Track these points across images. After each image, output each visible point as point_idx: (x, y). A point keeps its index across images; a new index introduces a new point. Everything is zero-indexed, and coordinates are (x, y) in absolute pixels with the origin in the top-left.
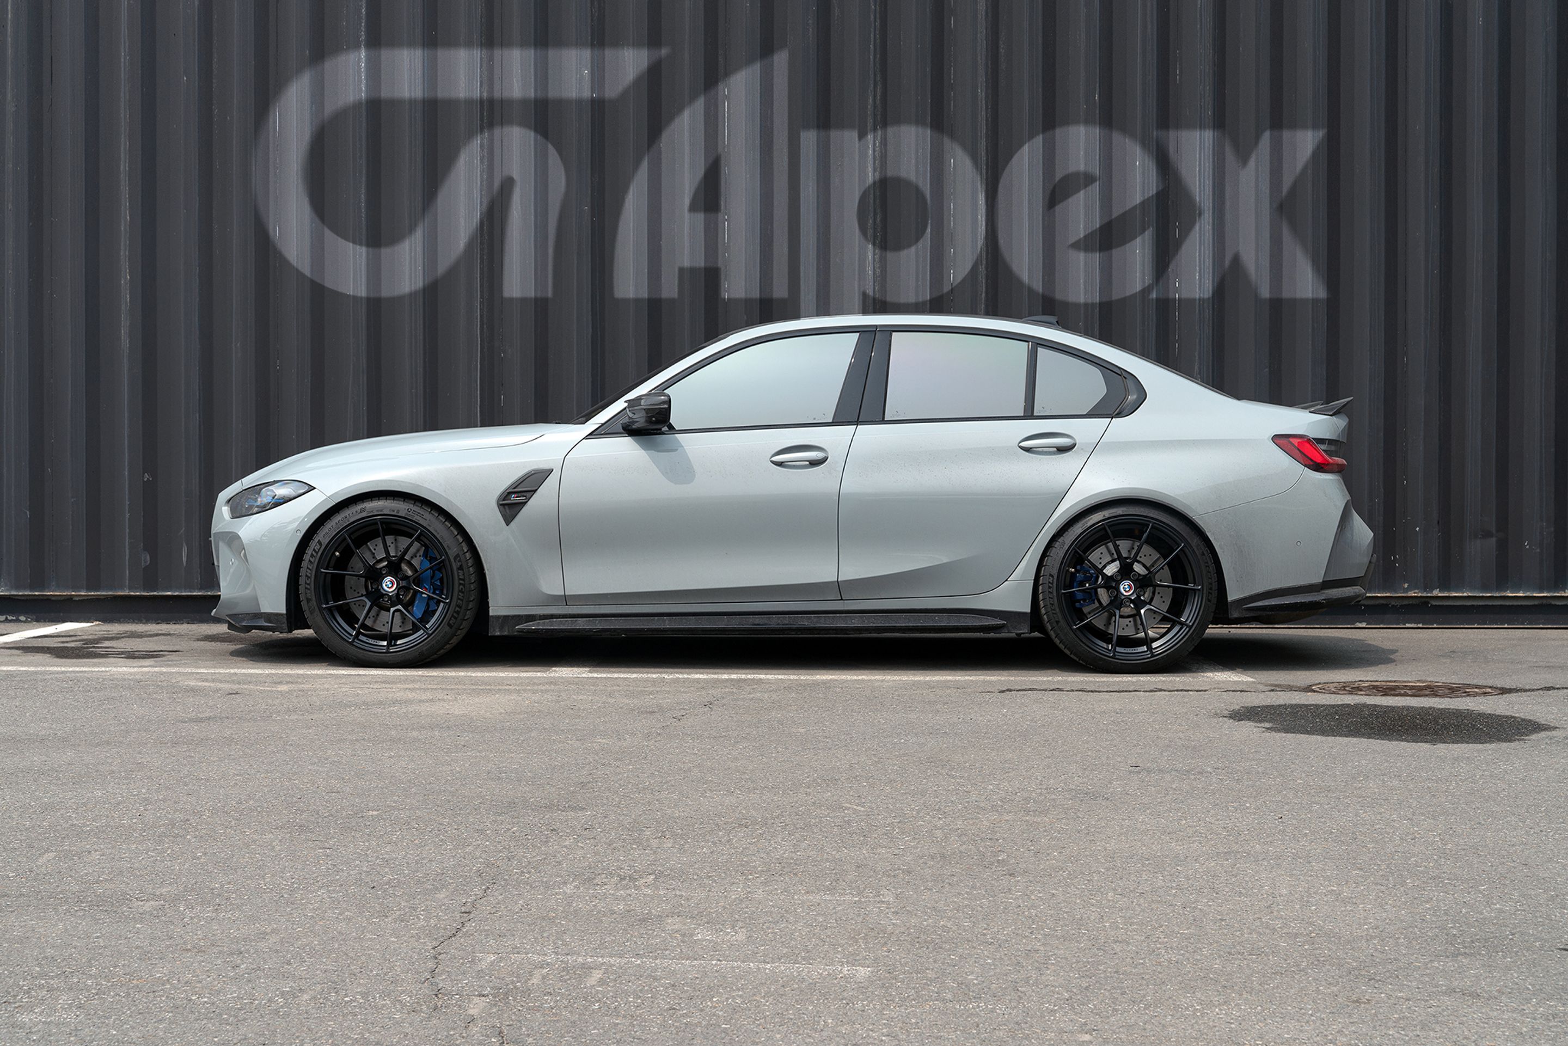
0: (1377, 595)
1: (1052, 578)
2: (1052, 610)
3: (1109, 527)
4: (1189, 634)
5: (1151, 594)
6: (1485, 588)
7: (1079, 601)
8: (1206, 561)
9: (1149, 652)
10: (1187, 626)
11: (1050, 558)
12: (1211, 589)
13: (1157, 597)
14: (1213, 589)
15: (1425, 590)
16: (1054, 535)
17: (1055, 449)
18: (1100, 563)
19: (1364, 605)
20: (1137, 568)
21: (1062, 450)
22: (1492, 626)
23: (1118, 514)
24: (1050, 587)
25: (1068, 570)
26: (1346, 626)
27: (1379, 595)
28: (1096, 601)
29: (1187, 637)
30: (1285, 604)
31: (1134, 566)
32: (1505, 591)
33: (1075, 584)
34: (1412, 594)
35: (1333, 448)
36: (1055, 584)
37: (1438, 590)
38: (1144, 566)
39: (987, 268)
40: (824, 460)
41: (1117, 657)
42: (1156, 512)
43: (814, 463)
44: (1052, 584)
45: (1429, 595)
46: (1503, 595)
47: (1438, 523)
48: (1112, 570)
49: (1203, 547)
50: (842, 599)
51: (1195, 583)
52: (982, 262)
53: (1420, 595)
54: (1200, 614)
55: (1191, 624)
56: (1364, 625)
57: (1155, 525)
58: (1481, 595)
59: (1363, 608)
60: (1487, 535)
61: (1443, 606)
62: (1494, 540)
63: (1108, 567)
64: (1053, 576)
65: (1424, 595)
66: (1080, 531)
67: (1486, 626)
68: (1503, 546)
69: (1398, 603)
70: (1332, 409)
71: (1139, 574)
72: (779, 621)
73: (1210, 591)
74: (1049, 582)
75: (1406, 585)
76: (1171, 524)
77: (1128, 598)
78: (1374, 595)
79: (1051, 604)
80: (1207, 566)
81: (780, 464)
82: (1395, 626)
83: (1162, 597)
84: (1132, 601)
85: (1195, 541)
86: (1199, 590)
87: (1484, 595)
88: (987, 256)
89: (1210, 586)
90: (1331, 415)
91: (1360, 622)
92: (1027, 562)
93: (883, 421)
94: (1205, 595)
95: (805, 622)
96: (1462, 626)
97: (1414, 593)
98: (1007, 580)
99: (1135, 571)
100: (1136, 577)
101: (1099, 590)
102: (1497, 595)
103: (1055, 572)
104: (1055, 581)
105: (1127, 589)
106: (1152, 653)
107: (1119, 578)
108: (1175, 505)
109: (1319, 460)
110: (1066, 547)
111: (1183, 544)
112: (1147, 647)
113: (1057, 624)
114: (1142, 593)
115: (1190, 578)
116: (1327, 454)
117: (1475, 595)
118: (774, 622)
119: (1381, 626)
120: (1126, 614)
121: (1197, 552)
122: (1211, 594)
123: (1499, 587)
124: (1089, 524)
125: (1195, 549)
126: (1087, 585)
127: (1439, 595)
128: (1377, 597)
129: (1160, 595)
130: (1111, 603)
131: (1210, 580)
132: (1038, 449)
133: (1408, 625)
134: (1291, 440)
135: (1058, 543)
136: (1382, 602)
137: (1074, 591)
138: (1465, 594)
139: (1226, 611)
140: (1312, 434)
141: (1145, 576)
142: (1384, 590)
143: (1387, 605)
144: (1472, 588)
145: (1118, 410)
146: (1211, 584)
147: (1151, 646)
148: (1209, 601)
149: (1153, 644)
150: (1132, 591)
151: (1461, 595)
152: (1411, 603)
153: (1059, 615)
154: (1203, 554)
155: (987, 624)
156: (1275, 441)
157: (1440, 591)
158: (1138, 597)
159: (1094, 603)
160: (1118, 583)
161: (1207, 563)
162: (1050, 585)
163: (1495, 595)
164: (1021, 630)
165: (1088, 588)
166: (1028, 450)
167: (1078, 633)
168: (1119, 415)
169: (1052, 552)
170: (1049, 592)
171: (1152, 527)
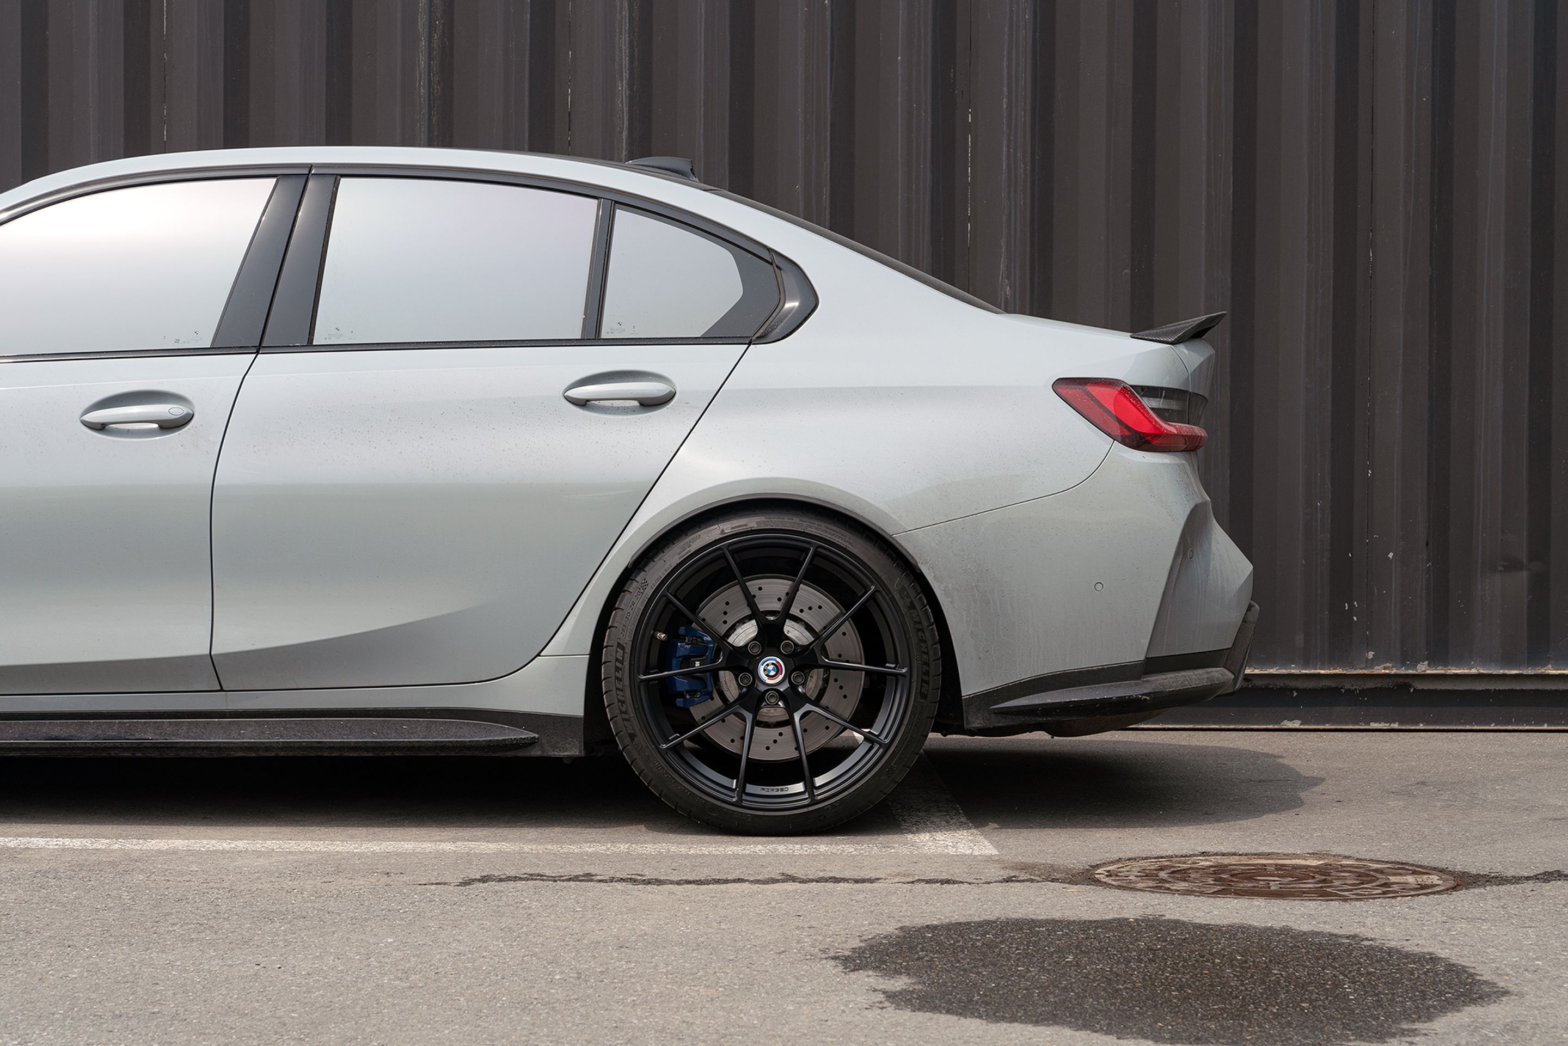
0: (1318, 671)
1: (621, 652)
2: (622, 712)
3: (733, 553)
4: (883, 761)
5: (820, 682)
6: (1508, 660)
7: (681, 695)
8: (917, 619)
9: (806, 796)
10: (881, 745)
11: (619, 612)
12: (927, 673)
13: (832, 686)
14: (932, 673)
15: (1403, 664)
16: (627, 568)
17: (636, 403)
18: (725, 622)
19: (1297, 690)
20: (793, 631)
21: (649, 404)
22: (1521, 728)
23: (748, 528)
24: (617, 669)
25: (653, 637)
26: (1265, 727)
27: (1322, 672)
28: (715, 695)
29: (880, 765)
30: (1070, 702)
31: (786, 629)
32: (1544, 665)
33: (674, 662)
34: (1379, 670)
35: (1174, 405)
36: (627, 664)
37: (1426, 663)
38: (809, 628)
39: (631, 85)
40: (183, 422)
41: (745, 803)
42: (823, 525)
43: (168, 426)
44: (622, 662)
45: (1410, 672)
46: (1539, 672)
47: (1427, 544)
48: (745, 634)
49: (912, 593)
50: (222, 690)
51: (896, 662)
52: (621, 75)
53: (1394, 671)
54: (906, 722)
55: (887, 741)
56: (1296, 724)
57: (820, 550)
58: (1501, 672)
59: (1295, 694)
60: (1512, 566)
61: (1435, 691)
62: (1525, 574)
63: (739, 630)
64: (623, 648)
65: (1402, 671)
66: (676, 560)
67: (1510, 728)
68: (1540, 585)
69: (1357, 686)
70: (1175, 332)
71: (796, 644)
72: (99, 732)
73: (925, 678)
74: (617, 660)
75: (1371, 655)
76: (851, 548)
77: (772, 688)
78: (1313, 671)
79: (619, 701)
80: (918, 630)
81: (101, 428)
82: (1351, 727)
83: (841, 688)
84: (782, 696)
85: (896, 581)
86: (903, 675)
87: (1507, 672)
88: (631, 63)
89: (925, 668)
90: (1172, 343)
91: (1290, 720)
92: (577, 620)
93: (309, 346)
94: (914, 684)
95: (149, 734)
96: (1468, 727)
97: (1385, 668)
98: (539, 655)
99: (788, 638)
100: (790, 650)
101: (721, 673)
102: (1530, 671)
103: (627, 640)
104: (627, 657)
105: (772, 673)
106: (812, 795)
107: (756, 651)
108: (858, 511)
109: (1146, 428)
110: (649, 592)
111: (873, 588)
112: (805, 786)
113: (632, 740)
114: (799, 680)
115: (889, 653)
116: (1158, 416)
117: (1490, 672)
118: (87, 735)
119: (1327, 726)
120: (774, 720)
121: (901, 603)
122: (927, 683)
123: (1533, 660)
124: (695, 546)
125: (897, 597)
126: (697, 664)
127: (1428, 672)
128: (1319, 675)
129: (838, 684)
130: (741, 699)
131: (925, 656)
132: (602, 403)
133: (1374, 725)
134: (1090, 388)
135: (635, 584)
136: (1327, 683)
137: (671, 676)
138: (1474, 671)
139: (959, 715)
140: (1132, 379)
141: (805, 648)
142: (1331, 664)
143: (1337, 690)
144: (1486, 661)
145: (762, 331)
146: (927, 664)
147: (813, 783)
148: (923, 696)
149: (816, 779)
150: (781, 677)
151: (1466, 671)
152: (1379, 685)
153: (635, 722)
154: (912, 606)
155: (500, 738)
156: (1059, 390)
157: (1429, 665)
158: (793, 687)
159: (712, 699)
160: (755, 660)
161: (920, 623)
162: (619, 665)
163: (1525, 672)
164: (567, 750)
165: (698, 671)
166: (583, 404)
167: (672, 757)
168: (763, 338)
169: (624, 601)
170: (617, 678)
171: (816, 554)
